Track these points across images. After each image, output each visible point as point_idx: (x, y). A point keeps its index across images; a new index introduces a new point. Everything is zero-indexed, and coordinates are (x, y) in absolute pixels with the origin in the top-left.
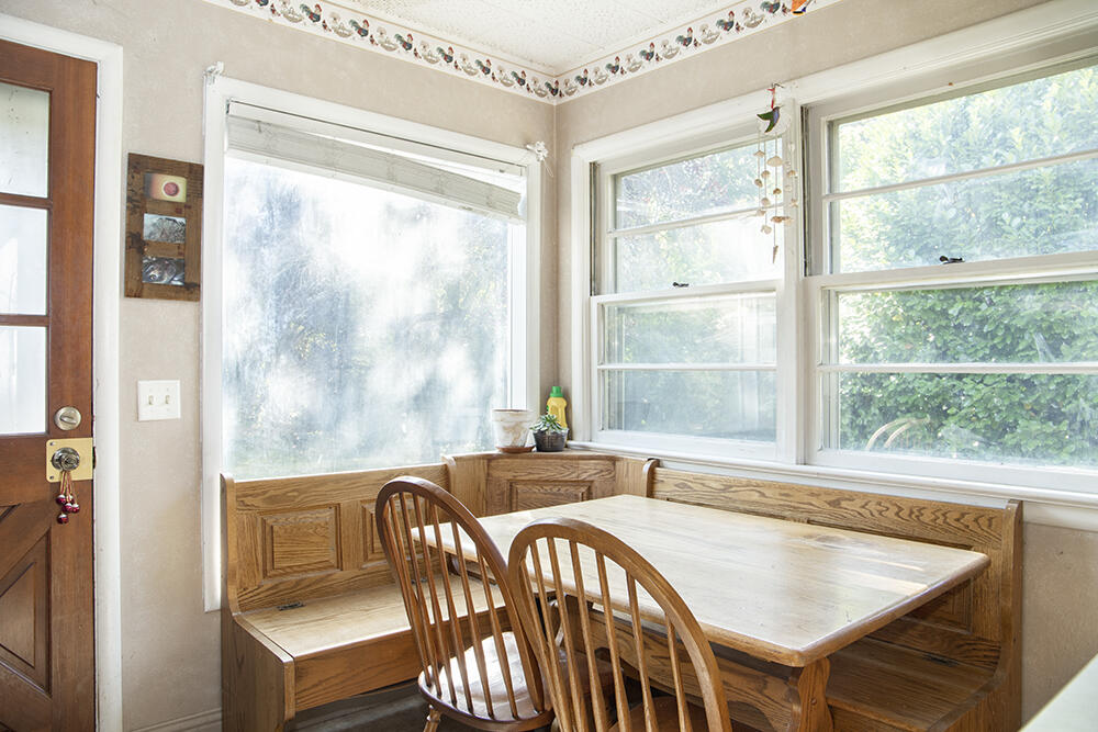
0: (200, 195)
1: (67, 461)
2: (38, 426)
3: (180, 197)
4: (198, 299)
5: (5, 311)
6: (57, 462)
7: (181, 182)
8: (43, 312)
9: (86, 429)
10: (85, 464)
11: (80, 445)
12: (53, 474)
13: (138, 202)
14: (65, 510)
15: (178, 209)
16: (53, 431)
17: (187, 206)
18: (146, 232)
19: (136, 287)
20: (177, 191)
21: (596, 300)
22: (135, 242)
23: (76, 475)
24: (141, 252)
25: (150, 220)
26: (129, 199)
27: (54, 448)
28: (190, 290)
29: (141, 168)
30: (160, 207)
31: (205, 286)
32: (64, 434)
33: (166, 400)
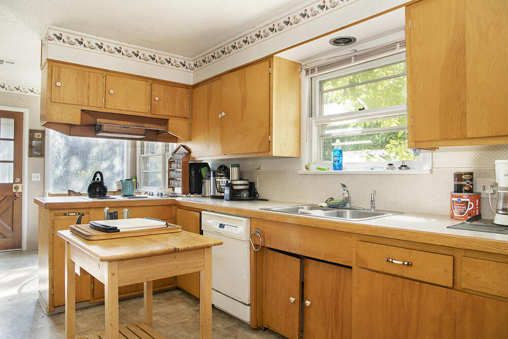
0: (44, 137)
1: (16, 188)
2: (12, 182)
3: (40, 137)
4: (44, 157)
5: (1, 160)
6: (15, 188)
7: (40, 134)
8: (13, 160)
9: (21, 182)
10: (20, 188)
11: (19, 185)
12: (14, 190)
13: (31, 138)
14: (16, 197)
15: (40, 140)
16: (14, 182)
17: (41, 139)
18: (33, 145)
19: (31, 155)
20: (40, 136)
21: (142, 155)
22: (31, 147)
23: (19, 191)
24: (32, 148)
25: (34, 142)
26: (30, 138)
27: (14, 185)
28: (43, 155)
29: (32, 132)
30: (36, 139)
31: (46, 155)
32: (17, 183)
33: (37, 177)
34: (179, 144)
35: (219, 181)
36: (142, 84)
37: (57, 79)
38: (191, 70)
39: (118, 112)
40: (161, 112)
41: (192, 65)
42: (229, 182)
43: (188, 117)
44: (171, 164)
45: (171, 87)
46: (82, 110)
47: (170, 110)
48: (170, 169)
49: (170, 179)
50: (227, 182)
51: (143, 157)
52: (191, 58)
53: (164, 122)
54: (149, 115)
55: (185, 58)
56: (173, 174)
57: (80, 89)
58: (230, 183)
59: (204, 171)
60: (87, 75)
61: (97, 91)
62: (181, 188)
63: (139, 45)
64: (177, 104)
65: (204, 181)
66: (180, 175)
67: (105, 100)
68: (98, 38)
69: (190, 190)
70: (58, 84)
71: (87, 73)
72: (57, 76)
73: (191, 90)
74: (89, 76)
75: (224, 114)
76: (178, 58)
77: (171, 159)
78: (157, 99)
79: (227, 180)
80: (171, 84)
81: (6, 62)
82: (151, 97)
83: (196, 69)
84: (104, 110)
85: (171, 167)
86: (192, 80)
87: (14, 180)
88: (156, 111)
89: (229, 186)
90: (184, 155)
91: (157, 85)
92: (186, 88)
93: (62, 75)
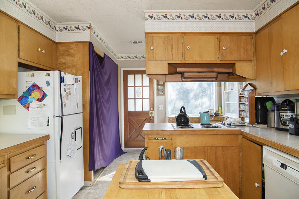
1: (151, 113)
2: (149, 110)
3: (162, 84)
6: (151, 114)
7: (162, 82)
8: (149, 98)
9: (153, 110)
10: (153, 114)
11: (153, 112)
12: (150, 115)
14: (151, 119)
16: (150, 110)
17: (163, 84)
18: (159, 88)
19: (158, 94)
21: (225, 91)
24: (158, 90)
25: (159, 86)
27: (150, 112)
28: (164, 94)
30: (160, 85)
31: (166, 94)
32: (151, 111)
33: (162, 107)
34: (247, 83)
35: (283, 115)
36: (212, 38)
37: (151, 45)
38: (253, 19)
39: (194, 62)
40: (228, 59)
41: (254, 15)
42: (294, 116)
43: (253, 59)
44: (241, 98)
45: (236, 37)
46: (168, 64)
47: (236, 56)
48: (240, 102)
49: (240, 111)
50: (292, 115)
51: (226, 93)
52: (252, 9)
53: (232, 65)
54: (219, 62)
55: (247, 10)
56: (243, 107)
57: (166, 49)
58: (295, 118)
59: (269, 105)
60: (171, 38)
61: (178, 48)
62: (248, 119)
63: (206, 9)
64: (242, 50)
65: (269, 113)
66: (247, 107)
67: (184, 54)
68: (177, 11)
69: (256, 120)
70: (152, 48)
71: (170, 37)
72: (151, 43)
73: (254, 37)
74: (172, 39)
75: (285, 51)
76: (241, 12)
77: (240, 94)
78: (224, 48)
79: (292, 114)
80: (235, 35)
81: (139, 42)
82: (220, 48)
83: (257, 17)
84: (184, 62)
85: (241, 101)
86: (254, 28)
87: (150, 109)
88: (224, 58)
89: (294, 121)
90: (250, 92)
91: (223, 37)
92: (250, 36)
93: (154, 42)
